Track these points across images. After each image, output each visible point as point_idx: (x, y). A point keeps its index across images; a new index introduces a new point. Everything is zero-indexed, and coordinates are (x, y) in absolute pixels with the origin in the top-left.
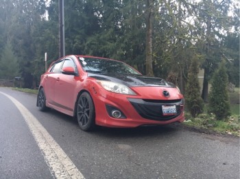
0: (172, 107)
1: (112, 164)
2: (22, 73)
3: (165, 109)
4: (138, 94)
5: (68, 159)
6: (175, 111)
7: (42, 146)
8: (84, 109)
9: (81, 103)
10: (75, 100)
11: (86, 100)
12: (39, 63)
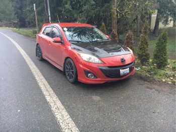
0: (126, 69)
1: (90, 114)
2: (16, 15)
3: (122, 71)
4: (104, 63)
5: (64, 110)
6: (128, 72)
7: (48, 99)
8: (70, 69)
9: (67, 64)
10: (63, 62)
11: (71, 64)
12: (30, 11)
